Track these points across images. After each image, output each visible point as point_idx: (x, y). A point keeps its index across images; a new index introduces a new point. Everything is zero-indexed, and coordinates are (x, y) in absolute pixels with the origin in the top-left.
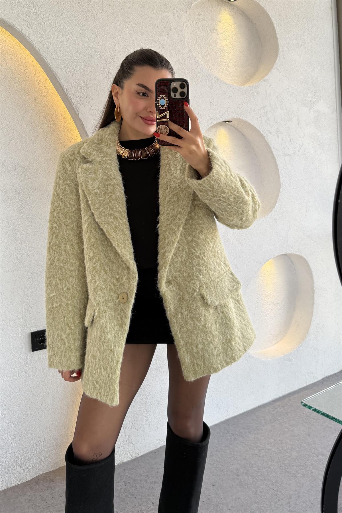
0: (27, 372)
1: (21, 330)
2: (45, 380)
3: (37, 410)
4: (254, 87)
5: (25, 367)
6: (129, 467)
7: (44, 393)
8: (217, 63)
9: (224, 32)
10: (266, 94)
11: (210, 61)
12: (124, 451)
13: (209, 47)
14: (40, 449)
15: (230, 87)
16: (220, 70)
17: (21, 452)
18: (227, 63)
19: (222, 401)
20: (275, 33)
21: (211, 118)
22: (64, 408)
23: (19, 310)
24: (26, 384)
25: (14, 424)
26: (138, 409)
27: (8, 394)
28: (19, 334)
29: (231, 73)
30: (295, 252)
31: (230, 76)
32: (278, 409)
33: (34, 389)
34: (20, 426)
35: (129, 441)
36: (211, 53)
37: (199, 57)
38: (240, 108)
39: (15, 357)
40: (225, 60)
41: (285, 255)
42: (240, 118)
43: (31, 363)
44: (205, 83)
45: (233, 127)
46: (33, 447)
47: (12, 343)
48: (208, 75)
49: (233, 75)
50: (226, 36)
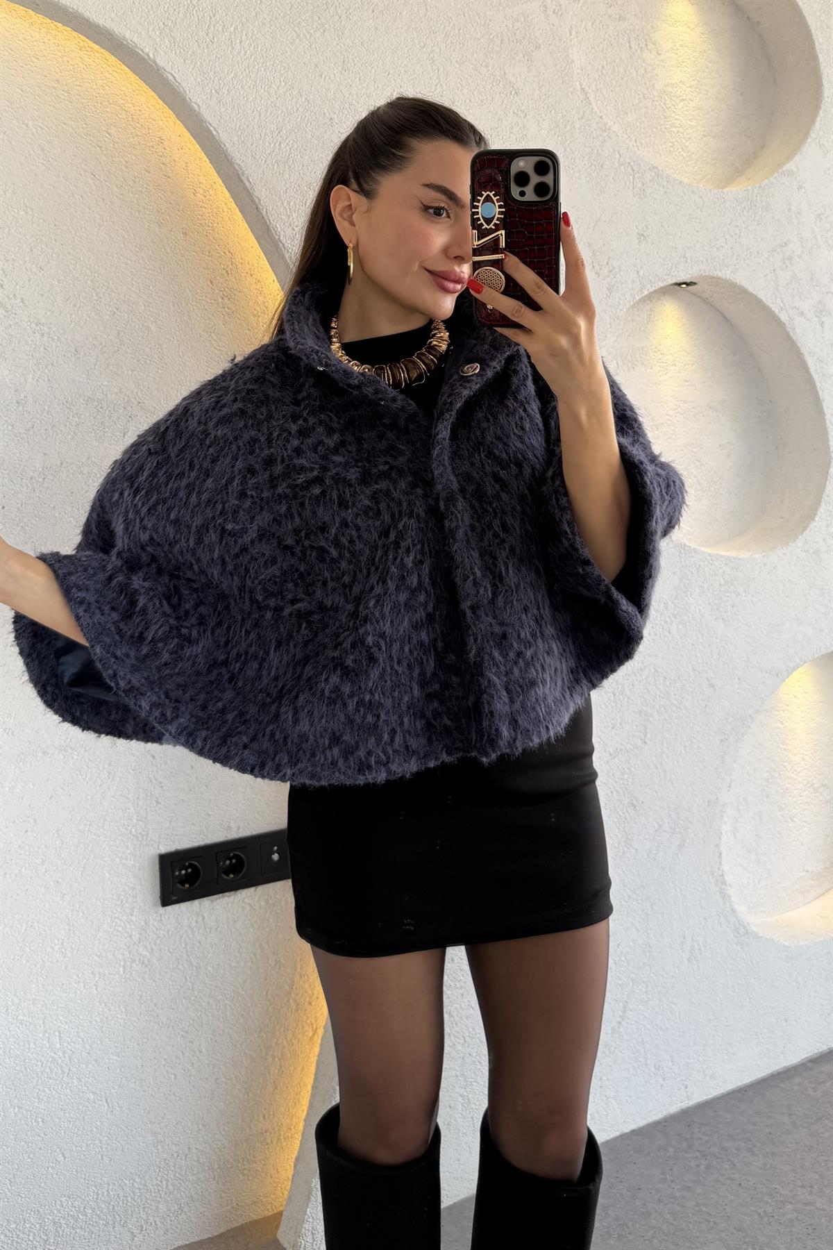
0: (146, 962)
1: (134, 849)
2: (193, 985)
3: (172, 1068)
4: (756, 191)
5: (141, 949)
8: (656, 128)
9: (675, 48)
10: (790, 210)
11: (638, 124)
13: (635, 87)
14: (177, 1175)
15: (692, 192)
16: (665, 146)
17: (127, 1182)
18: (681, 130)
20: (813, 47)
21: (642, 275)
22: (243, 1063)
23: (129, 793)
24: (144, 994)
25: (110, 1105)
27: (96, 1022)
28: (127, 857)
29: (693, 153)
31: (689, 163)
32: (828, 1085)
33: (164, 1010)
36: (640, 104)
37: (609, 116)
38: (718, 248)
39: (116, 921)
40: (678, 119)
42: (720, 274)
43: (158, 937)
44: (625, 184)
45: (701, 298)
46: (157, 1170)
47: (110, 882)
48: (632, 163)
49: (697, 160)
50: (680, 57)
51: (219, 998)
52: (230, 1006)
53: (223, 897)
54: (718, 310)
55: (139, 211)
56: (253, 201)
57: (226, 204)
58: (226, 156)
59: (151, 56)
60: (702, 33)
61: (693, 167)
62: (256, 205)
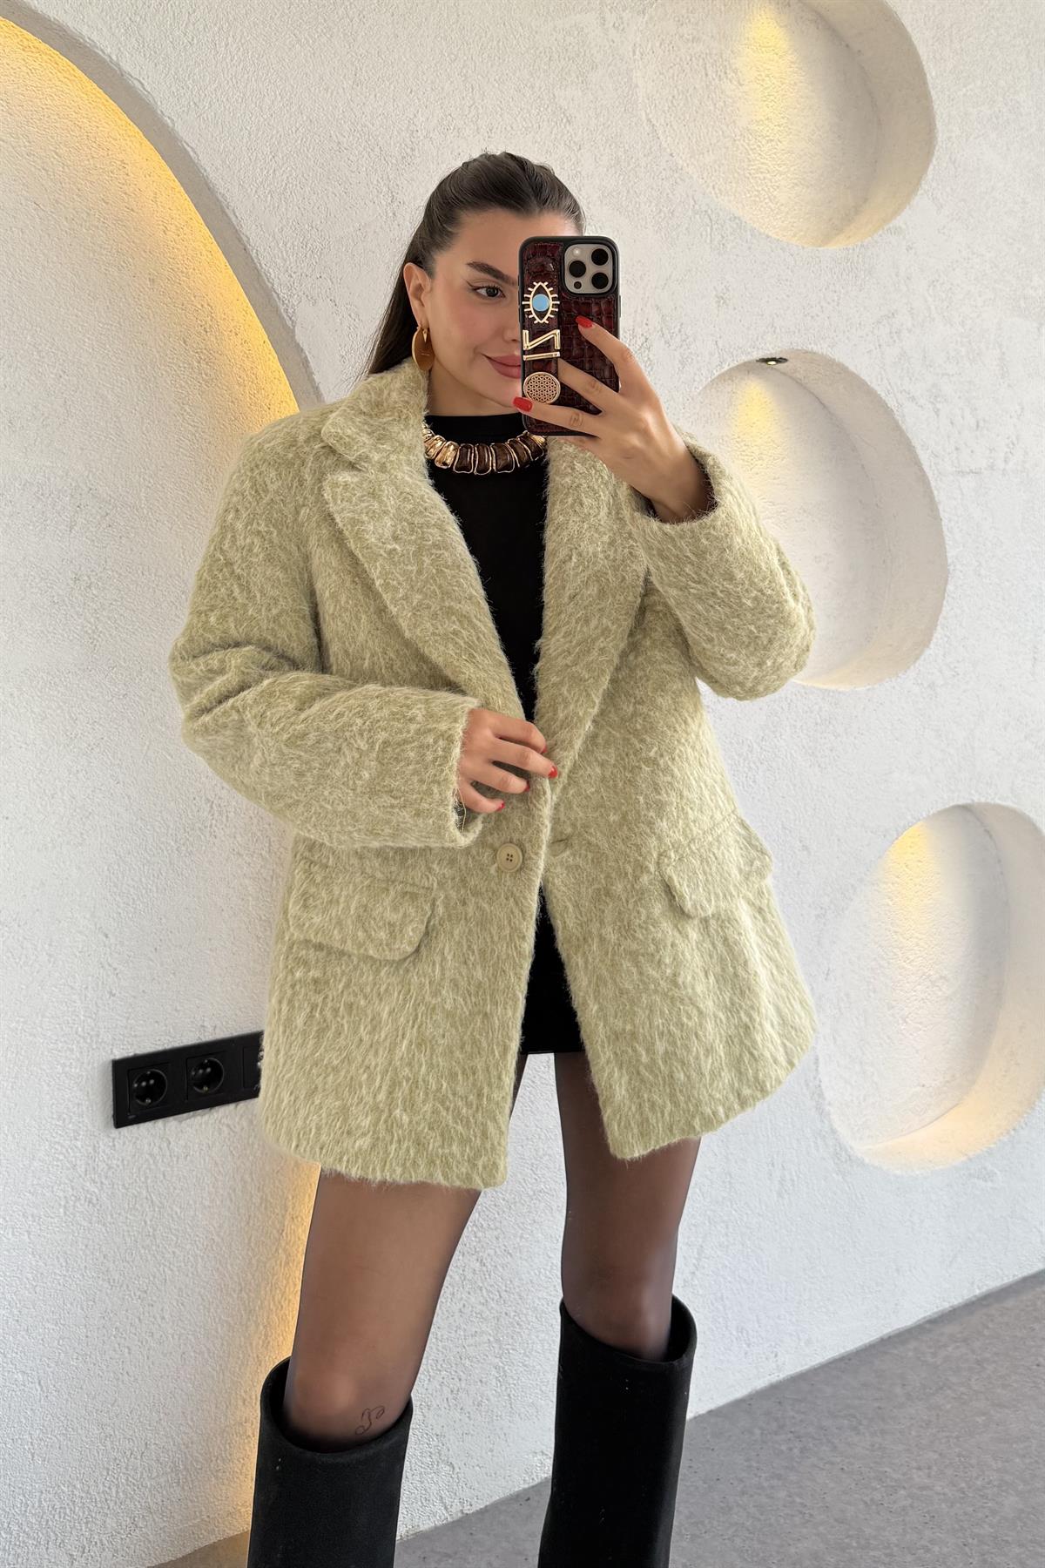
0: (94, 1201)
1: (81, 1053)
2: (155, 1230)
3: (125, 1339)
4: (857, 250)
5: (88, 1184)
6: (438, 1550)
7: (151, 1278)
8: (738, 173)
9: (759, 78)
10: (897, 275)
11: (717, 167)
12: (424, 1492)
13: (712, 123)
14: (130, 1479)
15: (781, 249)
16: (748, 195)
17: (65, 1489)
18: (769, 174)
19: (757, 1316)
20: (925, 83)
21: (721, 347)
22: (217, 1332)
23: (75, 982)
24: (91, 1242)
25: (44, 1388)
26: (470, 1341)
27: (28, 1279)
28: (71, 1063)
29: (782, 205)
30: (999, 799)
31: (779, 217)
32: (950, 1349)
33: (117, 1263)
34: (65, 1397)
35: (440, 1455)
36: (719, 144)
37: (681, 154)
38: (812, 317)
39: (56, 1146)
40: (763, 163)
41: (966, 808)
42: (815, 349)
43: (110, 1168)
44: (701, 235)
45: (791, 377)
46: (105, 1473)
47: (48, 1097)
48: (710, 212)
49: (788, 213)
50: (766, 88)
51: (188, 1247)
52: (202, 1258)
53: (193, 1116)
54: (813, 393)
55: (94, 252)
56: (240, 240)
57: (205, 245)
58: (207, 184)
59: (114, 57)
60: (792, 62)
61: (783, 222)
62: (243, 244)
